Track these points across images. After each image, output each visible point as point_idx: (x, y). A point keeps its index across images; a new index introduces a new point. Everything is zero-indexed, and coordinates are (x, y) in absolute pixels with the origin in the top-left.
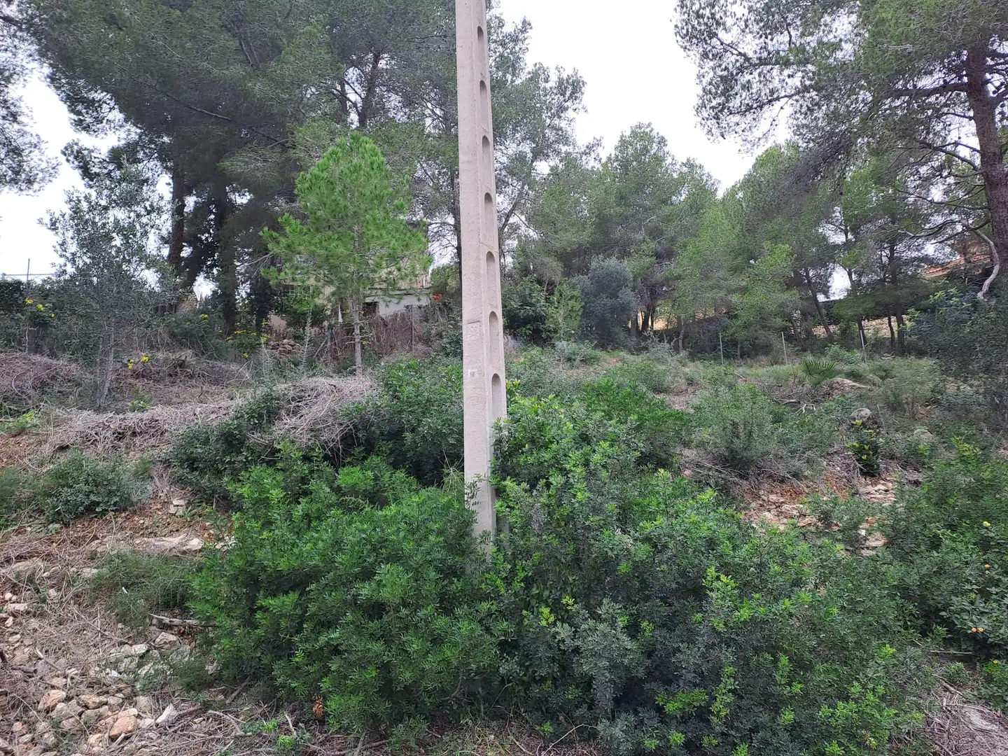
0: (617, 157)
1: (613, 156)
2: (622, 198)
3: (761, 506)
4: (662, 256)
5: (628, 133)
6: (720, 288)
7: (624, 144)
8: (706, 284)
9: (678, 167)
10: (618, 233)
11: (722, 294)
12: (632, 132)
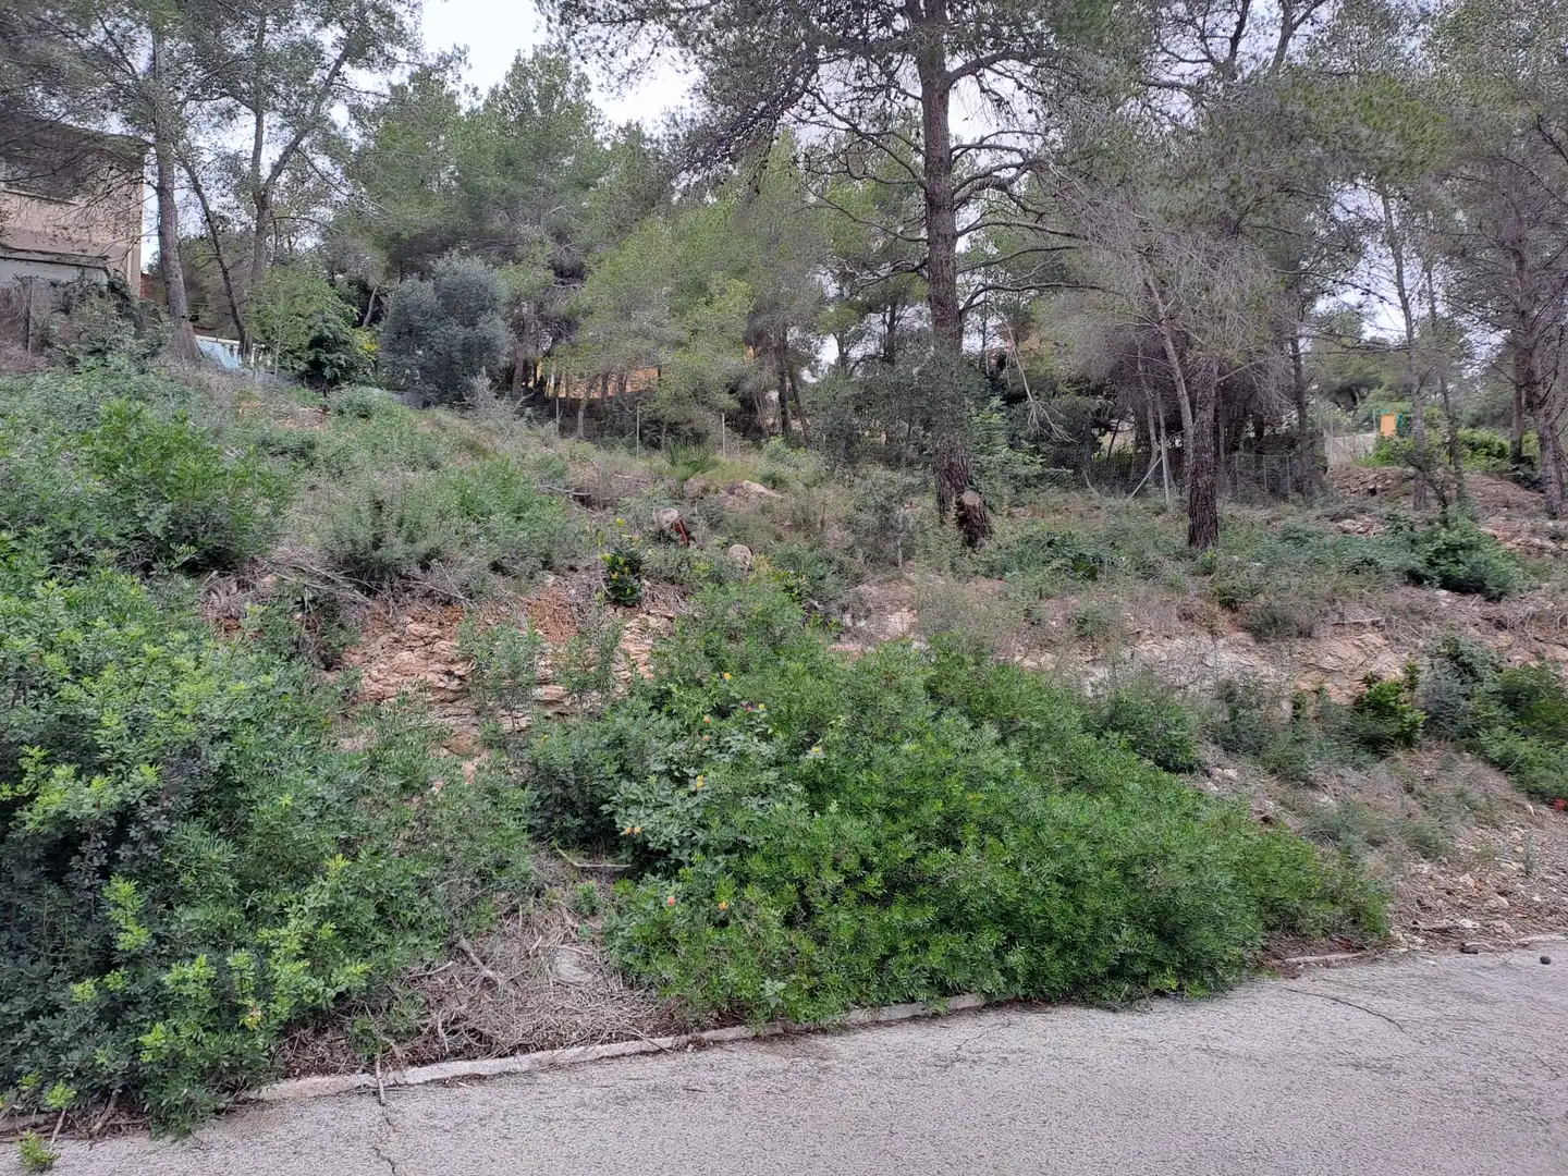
0: (507, 92)
1: (500, 89)
2: (509, 163)
3: (396, 641)
4: (570, 274)
5: (528, 55)
6: (647, 337)
7: (520, 72)
8: (624, 326)
9: (613, 132)
10: (497, 222)
11: (647, 345)
12: (536, 55)
